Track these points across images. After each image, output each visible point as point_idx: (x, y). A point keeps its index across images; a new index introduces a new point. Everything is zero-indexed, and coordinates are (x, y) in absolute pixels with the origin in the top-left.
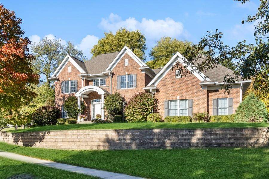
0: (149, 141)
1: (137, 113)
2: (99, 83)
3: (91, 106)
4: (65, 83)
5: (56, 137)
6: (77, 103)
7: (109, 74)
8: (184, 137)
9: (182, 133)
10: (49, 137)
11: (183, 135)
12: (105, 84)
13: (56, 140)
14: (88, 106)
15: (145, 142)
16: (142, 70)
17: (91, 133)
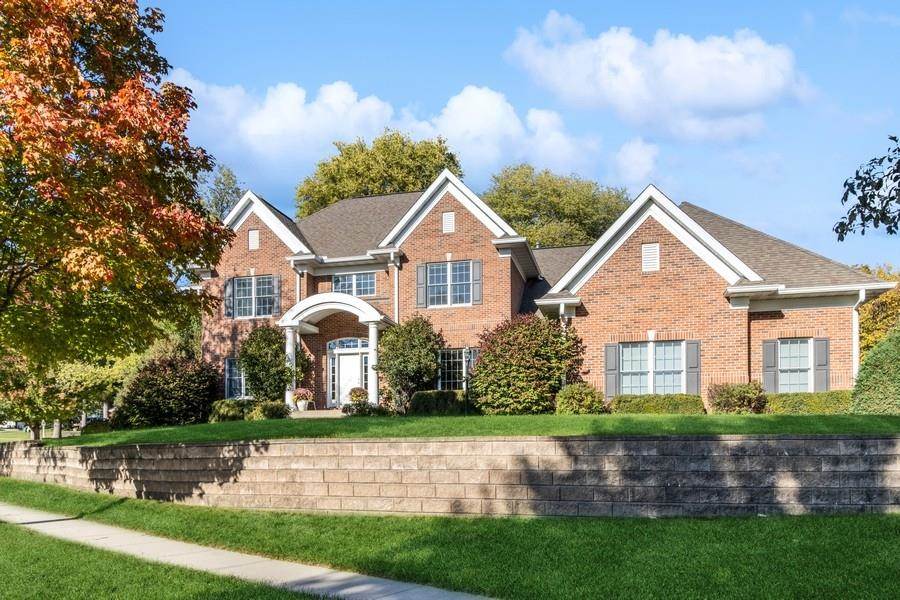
0: (698, 481)
1: (522, 384)
2: (354, 286)
3: (327, 362)
4: (236, 285)
5: (294, 466)
6: (282, 349)
7: (392, 259)
8: (843, 467)
9: (832, 452)
10: (264, 465)
11: (836, 460)
12: (372, 291)
13: (293, 477)
14: (318, 362)
15: (683, 486)
16: (500, 248)
17: (448, 452)
